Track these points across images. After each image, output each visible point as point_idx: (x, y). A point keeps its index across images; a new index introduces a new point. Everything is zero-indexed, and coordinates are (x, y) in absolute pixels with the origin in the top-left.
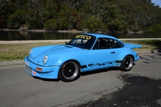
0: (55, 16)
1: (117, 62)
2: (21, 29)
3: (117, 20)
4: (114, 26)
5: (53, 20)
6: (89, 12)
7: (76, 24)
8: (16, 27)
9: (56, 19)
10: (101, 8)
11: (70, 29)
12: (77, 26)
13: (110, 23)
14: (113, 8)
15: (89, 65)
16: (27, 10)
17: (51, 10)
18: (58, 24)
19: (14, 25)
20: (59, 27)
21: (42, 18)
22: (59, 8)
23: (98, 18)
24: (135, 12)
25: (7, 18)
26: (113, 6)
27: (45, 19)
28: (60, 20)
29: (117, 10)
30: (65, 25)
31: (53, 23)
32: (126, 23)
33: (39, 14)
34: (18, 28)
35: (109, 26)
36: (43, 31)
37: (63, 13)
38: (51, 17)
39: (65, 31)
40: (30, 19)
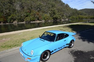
0: (29, 15)
1: (67, 44)
2: (14, 23)
3: (57, 15)
4: (55, 18)
5: (28, 17)
6: (44, 12)
7: (39, 18)
8: (12, 22)
9: (29, 16)
10: (49, 10)
11: (36, 20)
12: (39, 19)
13: (54, 17)
14: (54, 10)
15: (55, 50)
16: (16, 14)
17: (27, 13)
18: (30, 19)
19: (11, 21)
20: (31, 20)
21: (23, 17)
22: (31, 12)
23: (48, 15)
24: (64, 11)
25: (7, 18)
26: (54, 9)
27: (25, 17)
28: (31, 17)
29: (56, 11)
30: (34, 19)
31: (28, 19)
32: (61, 16)
33: (22, 15)
34: (13, 22)
35: (53, 17)
36: (24, 22)
37: (32, 14)
38: (27, 16)
39: (34, 22)
40: (18, 18)
